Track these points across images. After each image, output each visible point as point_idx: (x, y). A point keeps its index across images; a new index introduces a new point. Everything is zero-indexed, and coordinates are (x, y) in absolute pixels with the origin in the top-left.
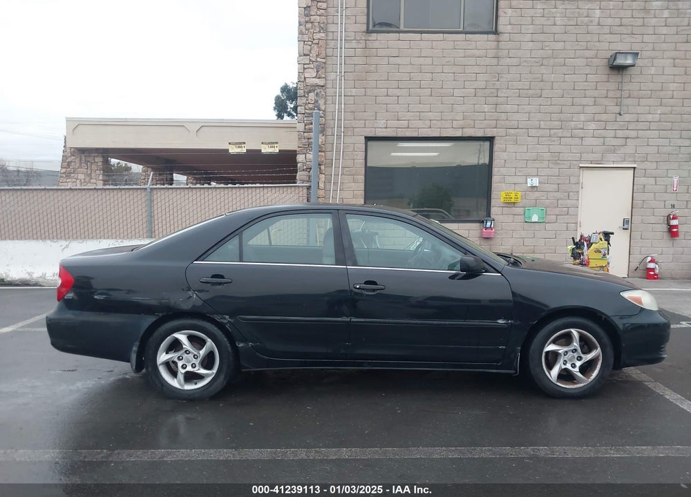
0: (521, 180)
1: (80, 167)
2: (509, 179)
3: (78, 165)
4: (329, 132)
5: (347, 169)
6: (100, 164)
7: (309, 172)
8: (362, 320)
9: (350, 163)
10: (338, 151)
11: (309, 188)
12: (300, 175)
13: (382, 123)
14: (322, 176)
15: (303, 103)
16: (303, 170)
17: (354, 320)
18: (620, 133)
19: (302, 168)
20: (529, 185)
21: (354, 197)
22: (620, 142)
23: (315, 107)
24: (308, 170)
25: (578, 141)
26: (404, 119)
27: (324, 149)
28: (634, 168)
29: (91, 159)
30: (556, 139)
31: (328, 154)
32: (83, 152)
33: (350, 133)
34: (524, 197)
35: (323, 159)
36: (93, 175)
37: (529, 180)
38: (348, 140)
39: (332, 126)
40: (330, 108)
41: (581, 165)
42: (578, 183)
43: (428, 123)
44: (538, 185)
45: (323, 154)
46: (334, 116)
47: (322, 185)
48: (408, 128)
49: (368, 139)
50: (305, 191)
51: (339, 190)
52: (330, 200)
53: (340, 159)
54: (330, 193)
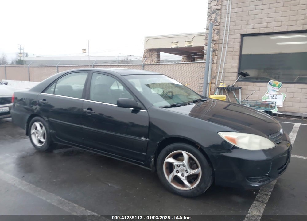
1: (149, 57)
3: (149, 56)
4: (221, 33)
6: (156, 55)
9: (231, 49)
10: (225, 43)
12: (205, 57)
13: (251, 26)
14: (216, 57)
15: (209, 20)
19: (206, 53)
21: (232, 67)
23: (215, 21)
26: (265, 22)
27: (217, 43)
29: (153, 54)
31: (220, 45)
32: (151, 51)
33: (232, 33)
35: (217, 48)
36: (153, 60)
38: (231, 37)
39: (223, 30)
40: (222, 21)
43: (280, 23)
45: (217, 45)
46: (224, 24)
47: (215, 62)
48: (267, 27)
49: (243, 36)
51: (224, 64)
52: (219, 69)
53: (226, 47)
54: (219, 66)
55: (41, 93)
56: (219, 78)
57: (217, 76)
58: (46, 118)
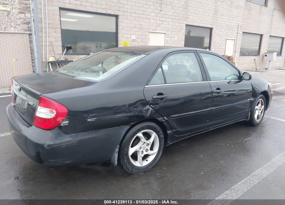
0: (129, 36)
2: (125, 36)
5: (51, 25)
7: (28, 25)
8: (215, 108)
9: (52, 21)
10: (44, 14)
11: (30, 35)
13: (67, 1)
16: (24, 24)
17: (213, 108)
18: (161, 19)
19: (24, 22)
20: (132, 39)
22: (161, 22)
24: (28, 24)
25: (148, 20)
28: (165, 33)
30: (141, 19)
33: (50, 4)
34: (130, 44)
37: (132, 36)
38: (50, 8)
41: (150, 31)
42: (148, 39)
44: (135, 39)
49: (60, 9)
50: (28, 36)
51: (47, 36)
52: (43, 42)
53: (46, 19)
54: (43, 38)
55: (145, 86)
56: (44, 51)
57: (43, 50)
58: (165, 118)
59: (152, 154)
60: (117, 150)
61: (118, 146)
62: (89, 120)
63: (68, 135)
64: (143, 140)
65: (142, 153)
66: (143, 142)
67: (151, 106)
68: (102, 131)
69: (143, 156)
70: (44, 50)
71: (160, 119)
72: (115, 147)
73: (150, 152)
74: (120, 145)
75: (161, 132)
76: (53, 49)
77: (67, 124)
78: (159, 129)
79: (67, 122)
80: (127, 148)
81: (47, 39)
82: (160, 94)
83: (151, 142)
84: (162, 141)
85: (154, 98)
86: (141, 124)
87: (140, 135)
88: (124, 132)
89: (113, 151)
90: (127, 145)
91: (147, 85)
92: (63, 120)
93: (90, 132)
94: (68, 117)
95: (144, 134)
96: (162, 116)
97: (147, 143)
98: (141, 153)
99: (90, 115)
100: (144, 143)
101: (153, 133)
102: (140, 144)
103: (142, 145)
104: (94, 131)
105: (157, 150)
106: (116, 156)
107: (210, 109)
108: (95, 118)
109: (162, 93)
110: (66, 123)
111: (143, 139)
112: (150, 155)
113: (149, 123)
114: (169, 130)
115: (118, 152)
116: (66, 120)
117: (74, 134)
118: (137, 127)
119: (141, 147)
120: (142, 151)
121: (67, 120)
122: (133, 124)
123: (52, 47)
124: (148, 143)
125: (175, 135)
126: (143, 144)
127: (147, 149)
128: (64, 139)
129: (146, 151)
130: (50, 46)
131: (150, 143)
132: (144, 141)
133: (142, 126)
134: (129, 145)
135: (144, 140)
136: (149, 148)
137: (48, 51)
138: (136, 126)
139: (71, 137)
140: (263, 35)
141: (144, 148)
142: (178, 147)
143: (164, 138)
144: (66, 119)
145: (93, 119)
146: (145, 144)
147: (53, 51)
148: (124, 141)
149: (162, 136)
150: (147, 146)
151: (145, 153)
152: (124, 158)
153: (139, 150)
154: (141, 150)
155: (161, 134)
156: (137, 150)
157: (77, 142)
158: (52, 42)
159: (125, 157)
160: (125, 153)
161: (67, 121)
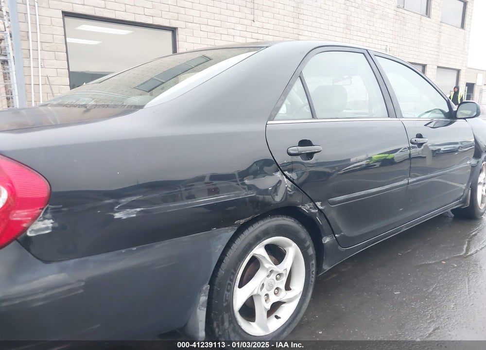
5: (47, 44)
8: (415, 179)
11: (4, 62)
17: (411, 180)
18: (254, 35)
25: (231, 38)
30: (218, 35)
33: (44, 5)
38: (44, 12)
43: (123, 6)
48: (106, 8)
49: (65, 14)
51: (40, 67)
52: (31, 78)
53: (37, 33)
54: (30, 69)
55: (269, 122)
56: (34, 95)
57: (31, 92)
58: (318, 204)
59: (291, 300)
60: (203, 299)
61: (206, 287)
62: (117, 216)
63: (54, 266)
64: (267, 266)
65: (266, 301)
66: (267, 270)
67: (286, 173)
68: (158, 245)
69: (268, 306)
70: (34, 92)
71: (306, 208)
72: (199, 291)
73: (284, 295)
74: (211, 283)
75: (309, 242)
76: (51, 89)
77: (47, 228)
78: (303, 233)
79: (49, 223)
80: (228, 291)
81: (38, 72)
82: (304, 143)
83: (286, 269)
84: (311, 263)
85: (292, 152)
86: (262, 223)
87: (259, 251)
88: (220, 247)
89: (192, 303)
90: (229, 282)
91: (273, 120)
92: (35, 218)
93: (123, 251)
94: (52, 209)
95: (270, 248)
96: (312, 201)
97: (277, 272)
98: (263, 298)
99: (123, 200)
100: (271, 272)
101: (290, 245)
102: (260, 277)
103: (265, 279)
104: (135, 249)
105: (301, 289)
106: (201, 314)
107: (405, 182)
108: (138, 210)
109: (309, 140)
110: (43, 226)
111: (267, 262)
112: (284, 303)
113: (281, 218)
114: (327, 235)
115: (206, 304)
116: (45, 219)
117: (72, 261)
118: (253, 232)
119: (263, 285)
120: (267, 295)
121: (48, 215)
122: (242, 221)
123: (50, 86)
124: (281, 271)
125: (339, 247)
126: (268, 276)
127: (277, 288)
128: (37, 279)
129: (275, 293)
130: (46, 84)
131: (284, 273)
132: (269, 268)
133: (263, 228)
134: (233, 280)
135: (270, 266)
136: (282, 285)
137: (41, 94)
138: (251, 229)
139: (62, 270)
140: (426, 65)
141: (271, 286)
142: (335, 275)
143: (314, 257)
144: (46, 212)
145: (132, 213)
146: (273, 276)
147: (51, 94)
148: (221, 272)
149: (311, 251)
150: (277, 279)
151: (274, 299)
152: (223, 319)
153: (260, 293)
154: (264, 291)
155: (308, 247)
156: (255, 293)
157: (83, 284)
158: (50, 78)
159: (226, 316)
160: (225, 305)
161: (46, 221)
